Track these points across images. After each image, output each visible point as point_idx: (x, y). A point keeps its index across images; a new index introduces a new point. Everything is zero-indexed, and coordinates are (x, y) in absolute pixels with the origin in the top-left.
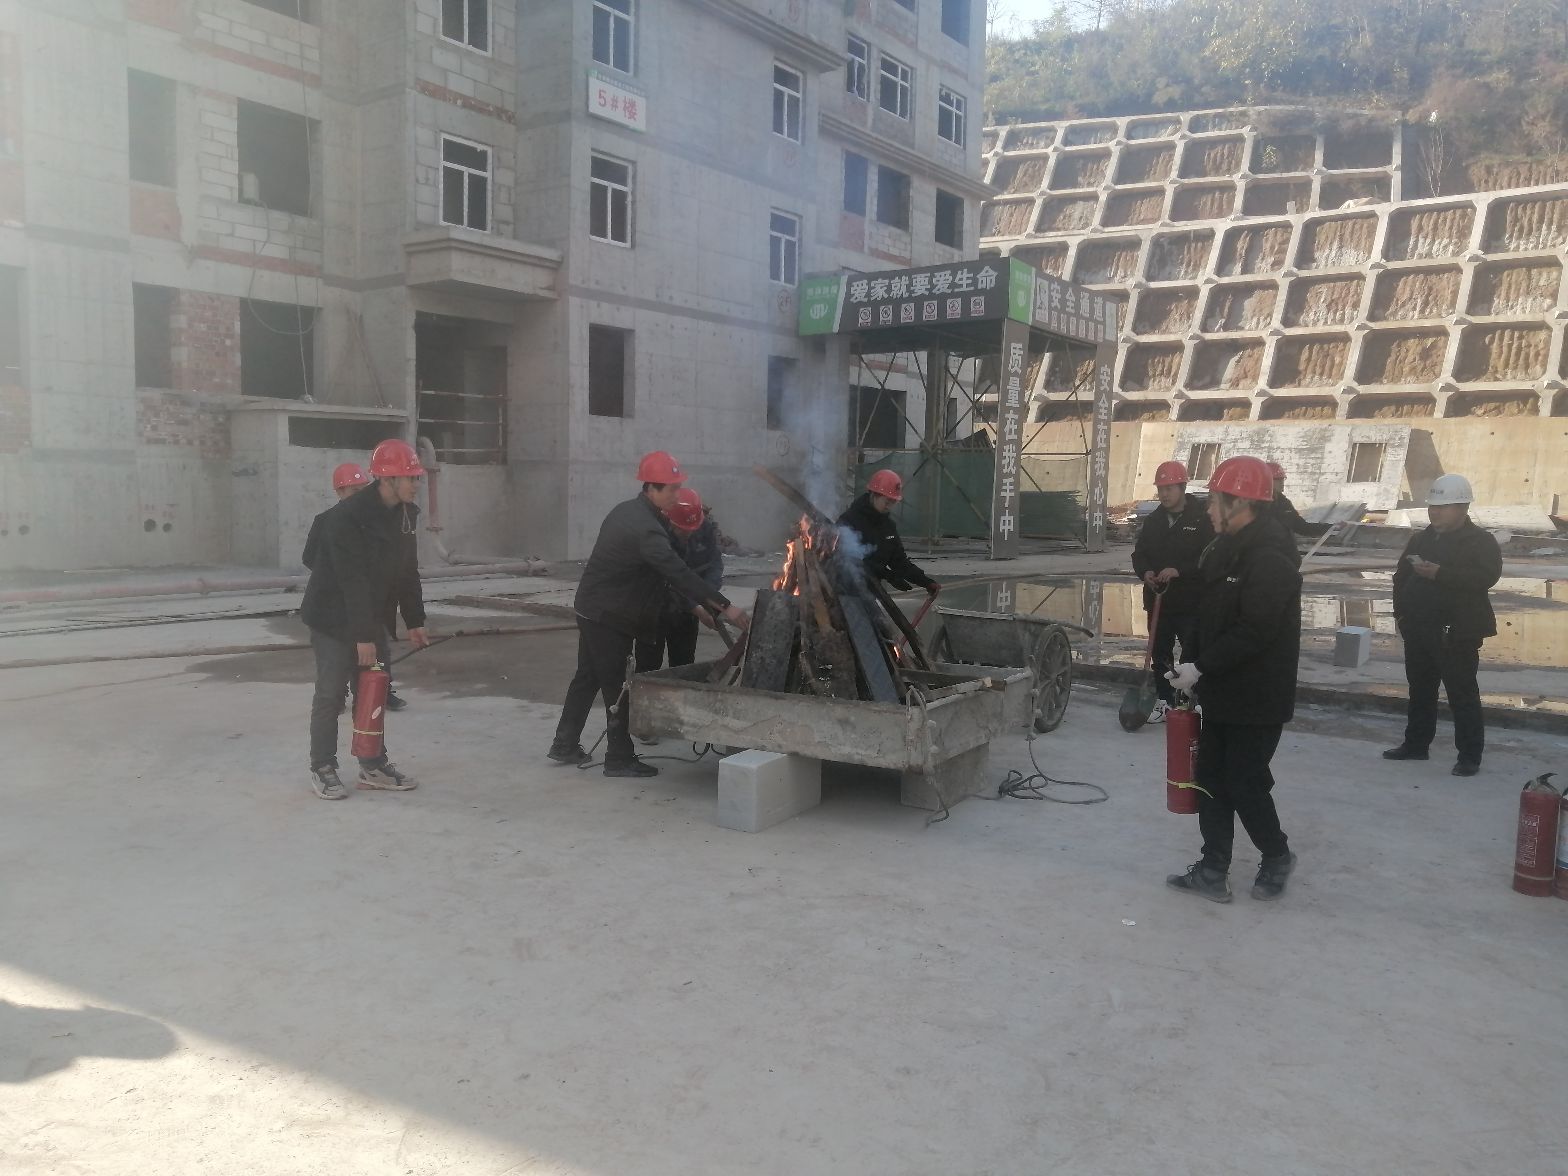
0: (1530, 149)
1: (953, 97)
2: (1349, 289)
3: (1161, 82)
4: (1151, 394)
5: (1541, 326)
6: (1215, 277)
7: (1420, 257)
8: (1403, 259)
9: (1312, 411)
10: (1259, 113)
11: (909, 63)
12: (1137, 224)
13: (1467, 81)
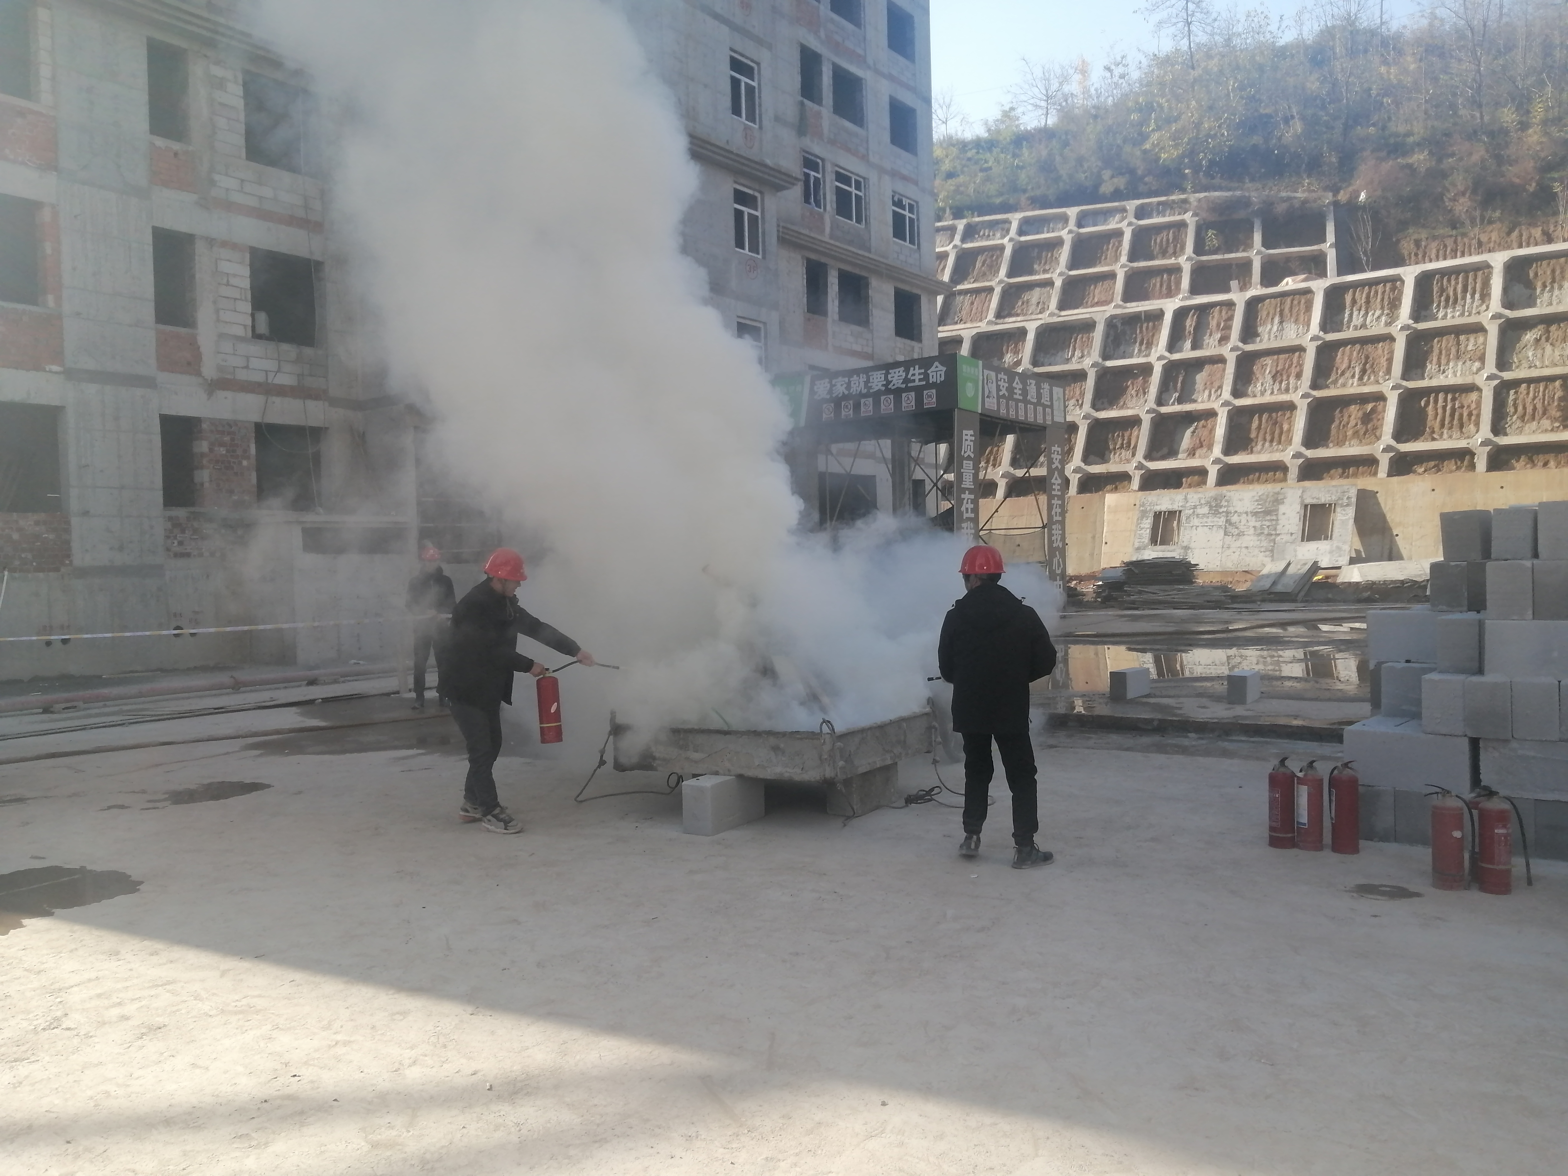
0: (1454, 224)
1: (905, 202)
2: (1291, 360)
3: (1107, 174)
4: (1112, 466)
5: (1471, 388)
6: (1167, 354)
7: (1356, 328)
8: (1339, 331)
9: (1266, 476)
10: (1199, 200)
11: (861, 174)
12: (1092, 306)
13: (1391, 163)
